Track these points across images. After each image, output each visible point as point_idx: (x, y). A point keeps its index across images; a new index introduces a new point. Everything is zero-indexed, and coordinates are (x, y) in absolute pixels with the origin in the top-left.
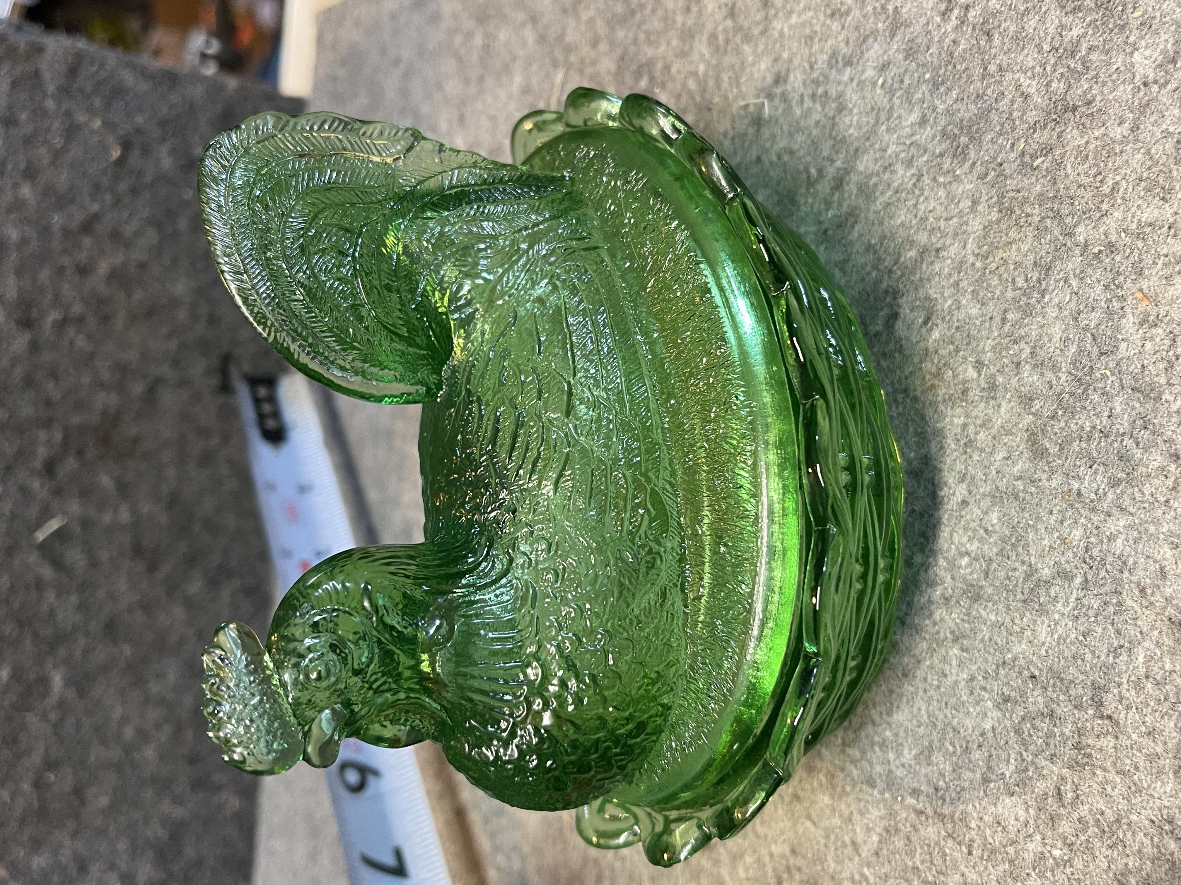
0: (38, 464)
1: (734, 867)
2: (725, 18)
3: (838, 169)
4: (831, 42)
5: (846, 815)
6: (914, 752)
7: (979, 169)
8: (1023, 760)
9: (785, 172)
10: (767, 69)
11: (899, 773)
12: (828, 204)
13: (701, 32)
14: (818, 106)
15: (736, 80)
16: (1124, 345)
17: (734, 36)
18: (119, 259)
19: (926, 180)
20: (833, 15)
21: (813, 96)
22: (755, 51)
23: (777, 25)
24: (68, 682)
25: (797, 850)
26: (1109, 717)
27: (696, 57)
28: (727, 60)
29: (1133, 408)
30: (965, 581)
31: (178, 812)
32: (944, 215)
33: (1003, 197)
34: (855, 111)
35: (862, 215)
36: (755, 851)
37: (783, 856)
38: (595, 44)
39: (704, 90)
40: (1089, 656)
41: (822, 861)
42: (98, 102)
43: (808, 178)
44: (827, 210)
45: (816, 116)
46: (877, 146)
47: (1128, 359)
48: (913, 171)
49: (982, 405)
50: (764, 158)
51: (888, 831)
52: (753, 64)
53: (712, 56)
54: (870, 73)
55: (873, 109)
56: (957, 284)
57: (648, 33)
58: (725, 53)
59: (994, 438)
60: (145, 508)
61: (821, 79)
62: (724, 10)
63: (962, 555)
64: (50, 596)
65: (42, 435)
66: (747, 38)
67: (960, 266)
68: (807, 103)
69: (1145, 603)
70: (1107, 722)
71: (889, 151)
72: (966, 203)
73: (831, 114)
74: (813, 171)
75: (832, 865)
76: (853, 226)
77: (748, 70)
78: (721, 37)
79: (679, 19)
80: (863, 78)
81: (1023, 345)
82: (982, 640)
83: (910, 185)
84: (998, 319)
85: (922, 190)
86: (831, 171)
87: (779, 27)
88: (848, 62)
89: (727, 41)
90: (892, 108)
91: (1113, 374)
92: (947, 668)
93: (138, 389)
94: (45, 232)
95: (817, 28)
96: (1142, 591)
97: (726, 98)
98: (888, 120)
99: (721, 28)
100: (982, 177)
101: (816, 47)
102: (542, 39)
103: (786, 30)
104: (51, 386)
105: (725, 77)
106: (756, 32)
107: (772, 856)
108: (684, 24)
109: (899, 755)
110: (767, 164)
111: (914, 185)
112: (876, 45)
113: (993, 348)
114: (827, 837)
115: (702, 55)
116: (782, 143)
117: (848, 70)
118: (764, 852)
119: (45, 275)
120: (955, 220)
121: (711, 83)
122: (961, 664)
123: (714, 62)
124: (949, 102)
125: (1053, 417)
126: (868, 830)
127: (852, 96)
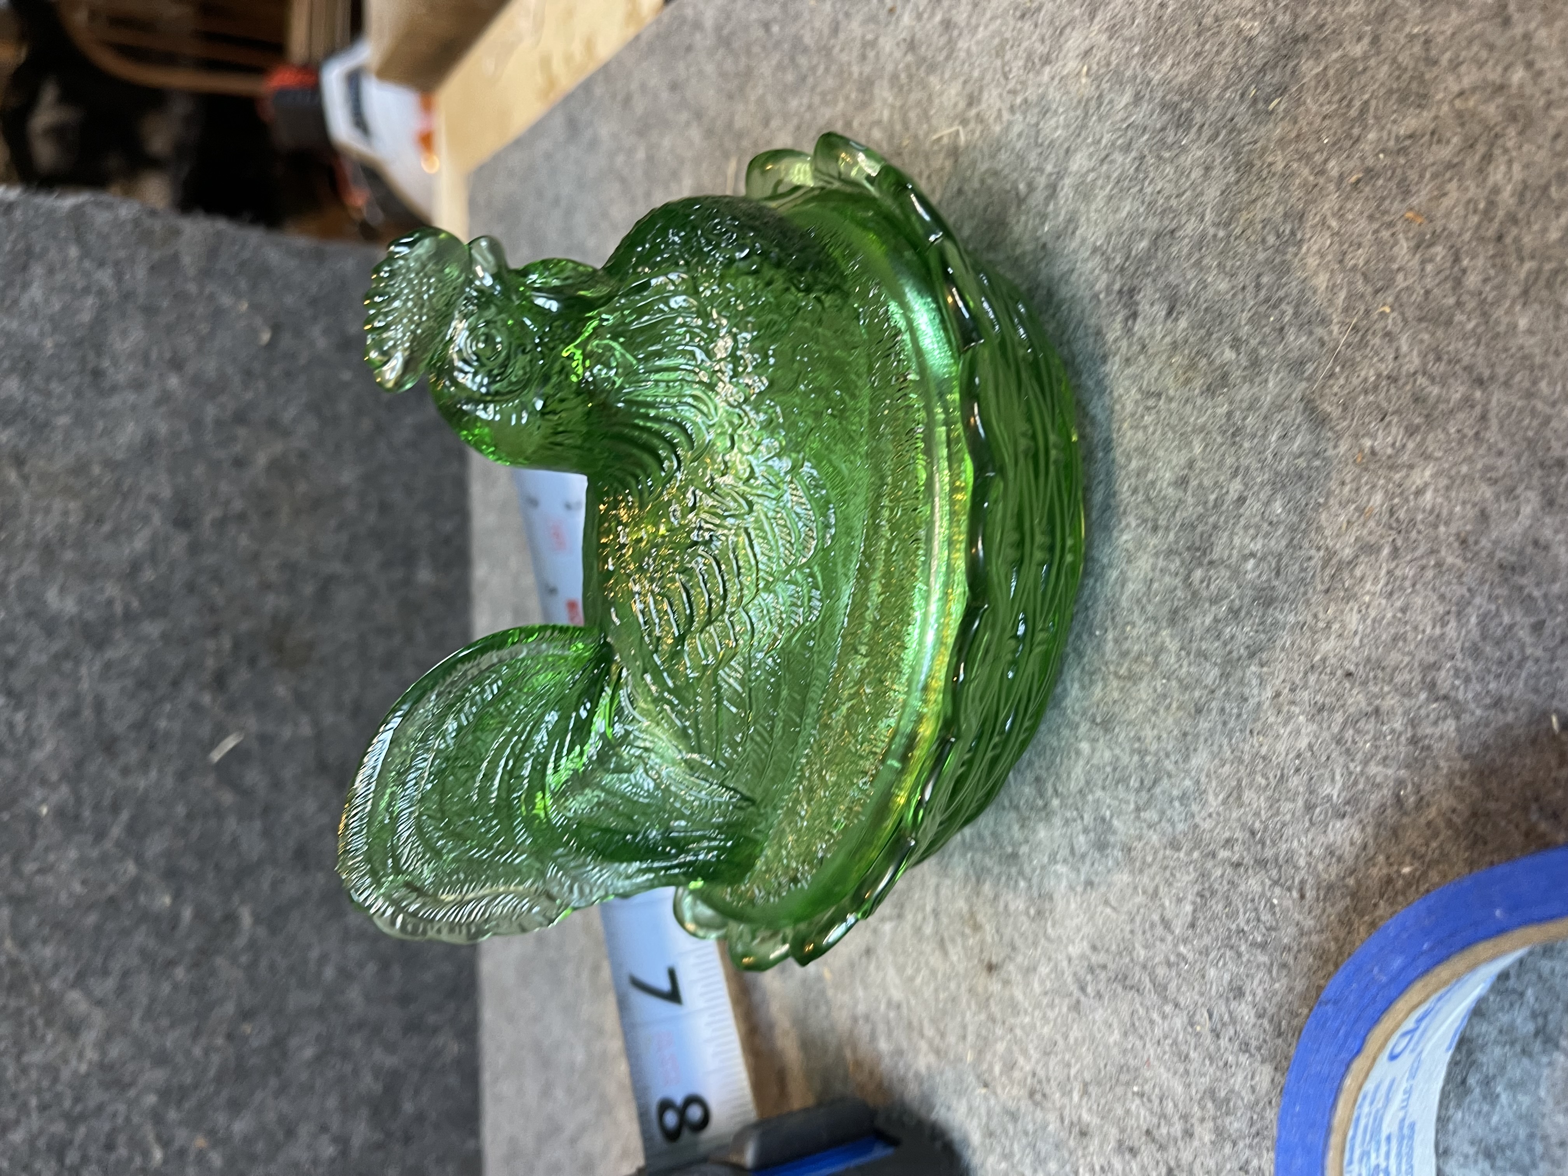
0: (207, 676)
1: (1027, 984)
2: (905, 54)
3: (1050, 175)
4: (1025, 44)
5: (1151, 891)
6: (1221, 797)
7: (1207, 133)
8: (1351, 773)
9: (991, 196)
10: (957, 95)
11: (1207, 825)
12: (1043, 217)
13: (881, 77)
14: (1019, 116)
15: (925, 116)
16: (1400, 277)
17: (918, 69)
18: (278, 447)
19: (1150, 160)
20: (1023, 16)
21: (1012, 109)
22: (942, 79)
23: (962, 44)
24: (257, 919)
25: (1099, 945)
26: (1446, 697)
27: (878, 104)
28: (914, 97)
29: (1422, 341)
30: (1254, 587)
31: (390, 1061)
32: (1175, 192)
33: (1239, 153)
34: (1061, 110)
35: (1083, 219)
36: (1050, 959)
37: (1083, 956)
38: (766, 122)
39: (891, 137)
40: (1410, 636)
41: (1130, 950)
42: (243, 284)
43: (1017, 194)
44: (1043, 224)
45: (1016, 129)
46: (1090, 140)
47: (1407, 288)
48: (1134, 154)
49: (1247, 385)
50: (966, 188)
51: (1202, 896)
52: (941, 94)
53: (895, 98)
54: (1072, 65)
55: (1079, 102)
56: (1199, 262)
57: (823, 94)
58: (910, 91)
59: (1265, 418)
60: (329, 719)
61: (1019, 87)
62: (903, 47)
63: (1245, 558)
64: (231, 824)
65: (210, 645)
66: (932, 68)
67: (1200, 243)
68: (1006, 116)
69: (1469, 555)
70: (1444, 703)
71: (1104, 141)
72: (1197, 173)
73: (1034, 120)
74: (1022, 186)
75: (1141, 953)
76: (1073, 233)
77: (937, 102)
78: (903, 76)
79: (855, 70)
80: (1065, 72)
81: (1283, 306)
82: (1283, 648)
83: (1132, 171)
84: (1251, 288)
85: (1146, 173)
86: (1042, 181)
87: (966, 46)
88: (1046, 60)
89: (910, 77)
90: (1100, 96)
91: (1393, 310)
92: (1246, 691)
93: (308, 589)
94: (197, 425)
95: (1008, 35)
96: (1464, 542)
97: (916, 137)
98: (1099, 107)
99: (901, 66)
100: (1211, 139)
101: (1009, 55)
102: (709, 133)
103: (974, 49)
104: (215, 590)
105: (913, 115)
106: (941, 58)
107: (1070, 960)
108: (861, 74)
109: (1204, 804)
110: (970, 194)
111: (1137, 169)
112: (1074, 34)
113: (1250, 320)
114: (1132, 920)
115: (885, 101)
116: (983, 167)
117: (1047, 69)
118: (1061, 957)
119: (200, 470)
120: (1188, 193)
121: (898, 127)
122: (1262, 683)
123: (898, 104)
124: (1165, 68)
125: (1331, 375)
126: (1179, 901)
127: (1054, 94)
